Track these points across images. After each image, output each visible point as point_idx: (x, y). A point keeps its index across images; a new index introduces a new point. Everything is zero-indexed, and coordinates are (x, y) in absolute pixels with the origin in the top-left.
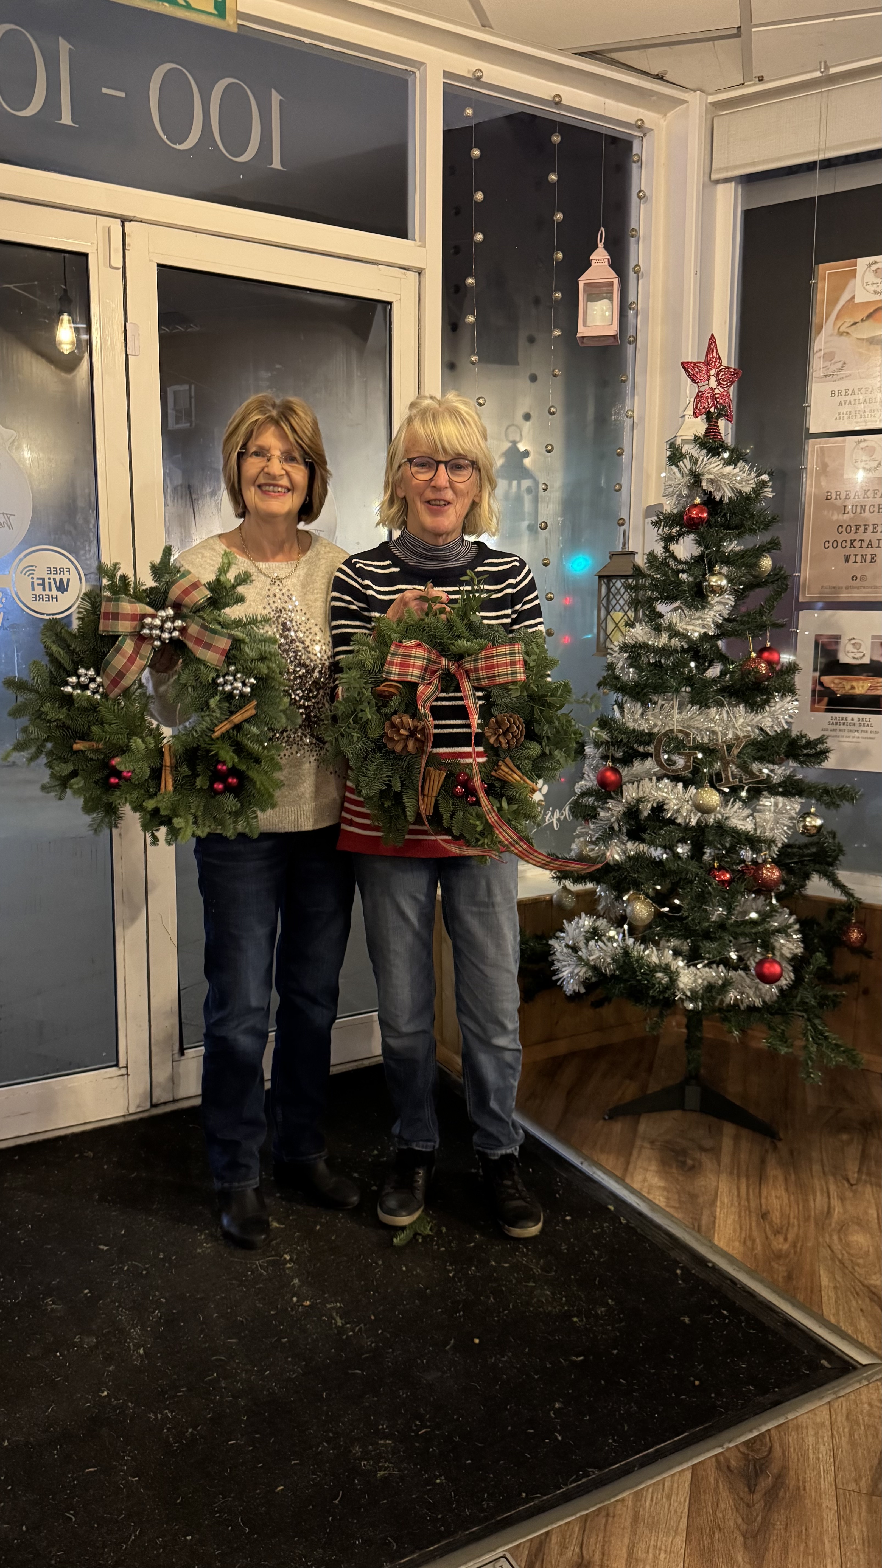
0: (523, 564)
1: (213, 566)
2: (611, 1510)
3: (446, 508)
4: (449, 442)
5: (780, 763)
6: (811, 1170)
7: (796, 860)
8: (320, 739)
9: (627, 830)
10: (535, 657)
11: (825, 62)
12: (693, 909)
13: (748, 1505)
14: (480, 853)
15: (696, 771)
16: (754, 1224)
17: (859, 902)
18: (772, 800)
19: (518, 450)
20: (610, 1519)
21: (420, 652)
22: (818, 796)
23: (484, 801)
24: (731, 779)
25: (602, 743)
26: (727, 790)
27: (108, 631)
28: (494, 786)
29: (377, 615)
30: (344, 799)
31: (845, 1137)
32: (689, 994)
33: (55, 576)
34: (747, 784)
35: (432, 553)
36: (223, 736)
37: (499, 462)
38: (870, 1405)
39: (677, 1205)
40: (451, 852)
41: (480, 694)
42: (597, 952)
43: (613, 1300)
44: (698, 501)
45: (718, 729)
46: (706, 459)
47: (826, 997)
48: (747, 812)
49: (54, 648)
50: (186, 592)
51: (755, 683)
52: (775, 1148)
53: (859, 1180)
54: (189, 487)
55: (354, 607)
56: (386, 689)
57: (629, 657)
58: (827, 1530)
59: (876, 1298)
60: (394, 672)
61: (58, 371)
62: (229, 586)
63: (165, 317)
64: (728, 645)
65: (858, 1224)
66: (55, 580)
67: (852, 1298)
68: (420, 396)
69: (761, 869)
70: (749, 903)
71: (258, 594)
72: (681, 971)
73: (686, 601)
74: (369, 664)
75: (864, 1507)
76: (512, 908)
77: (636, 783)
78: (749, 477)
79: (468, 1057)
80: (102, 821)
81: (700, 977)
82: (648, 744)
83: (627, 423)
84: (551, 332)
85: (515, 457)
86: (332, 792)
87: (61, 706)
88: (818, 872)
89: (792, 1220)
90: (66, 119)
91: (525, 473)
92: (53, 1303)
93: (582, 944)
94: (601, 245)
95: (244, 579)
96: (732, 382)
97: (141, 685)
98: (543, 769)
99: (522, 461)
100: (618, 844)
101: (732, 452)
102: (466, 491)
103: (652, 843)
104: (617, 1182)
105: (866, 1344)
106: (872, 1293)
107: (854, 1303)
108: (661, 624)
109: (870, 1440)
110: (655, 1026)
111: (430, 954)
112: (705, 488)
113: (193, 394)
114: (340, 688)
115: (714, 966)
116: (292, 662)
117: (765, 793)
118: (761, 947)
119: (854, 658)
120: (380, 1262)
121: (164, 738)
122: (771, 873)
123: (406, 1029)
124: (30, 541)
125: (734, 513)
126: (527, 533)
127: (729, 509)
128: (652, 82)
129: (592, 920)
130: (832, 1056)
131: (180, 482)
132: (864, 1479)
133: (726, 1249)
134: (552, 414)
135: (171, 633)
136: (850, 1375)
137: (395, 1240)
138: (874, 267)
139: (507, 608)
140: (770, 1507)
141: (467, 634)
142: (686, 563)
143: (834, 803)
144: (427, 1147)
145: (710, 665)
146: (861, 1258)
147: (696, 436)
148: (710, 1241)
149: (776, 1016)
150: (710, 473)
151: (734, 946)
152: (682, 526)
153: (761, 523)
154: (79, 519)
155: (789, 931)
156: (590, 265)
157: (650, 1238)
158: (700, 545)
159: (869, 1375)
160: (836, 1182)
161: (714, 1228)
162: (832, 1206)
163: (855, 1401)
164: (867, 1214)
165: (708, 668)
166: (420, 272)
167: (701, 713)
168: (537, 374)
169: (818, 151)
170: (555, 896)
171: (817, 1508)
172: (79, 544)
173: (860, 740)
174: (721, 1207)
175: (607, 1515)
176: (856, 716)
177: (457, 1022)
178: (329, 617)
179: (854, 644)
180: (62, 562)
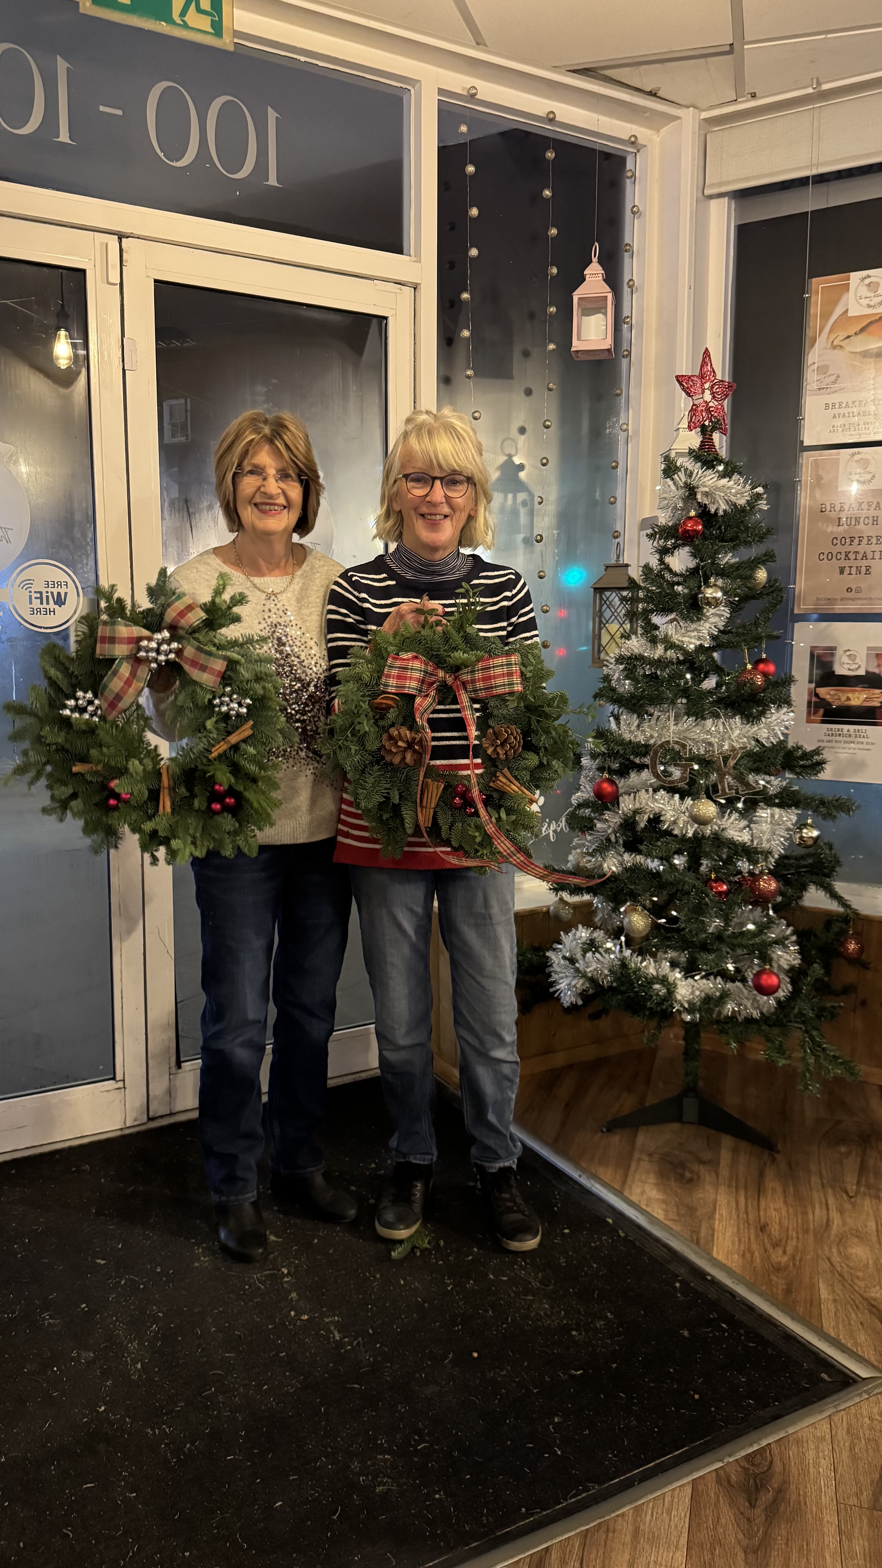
0: (518, 577)
1: (210, 584)
2: (611, 1524)
3: (442, 523)
4: (444, 458)
5: (776, 775)
6: (810, 1183)
7: (792, 871)
8: (315, 752)
9: (624, 842)
10: (532, 668)
11: (818, 79)
12: (690, 920)
13: (749, 1520)
14: (480, 864)
15: (692, 782)
16: (752, 1237)
17: (856, 913)
18: (769, 811)
19: (513, 462)
20: (611, 1535)
21: (417, 664)
22: (815, 807)
23: (482, 811)
24: (727, 790)
25: (599, 755)
26: (723, 801)
27: (105, 655)
28: (492, 796)
29: (374, 628)
30: (341, 811)
31: (843, 1149)
32: (686, 1005)
34: (743, 795)
35: (429, 568)
36: (220, 757)
38: (871, 1418)
39: (676, 1218)
40: (449, 863)
41: (477, 706)
42: (594, 964)
43: (612, 1313)
44: (693, 513)
45: (714, 740)
46: (700, 472)
47: (823, 1009)
48: (744, 823)
49: (53, 672)
50: (182, 614)
51: (750, 695)
52: (774, 1160)
53: (857, 1192)
54: (186, 501)
55: (350, 620)
56: (384, 701)
57: (625, 669)
58: (828, 1546)
59: (875, 1311)
60: (392, 684)
61: (55, 386)
62: (224, 607)
63: (161, 333)
64: (723, 657)
65: (857, 1237)
67: (852, 1311)
68: (416, 411)
69: (758, 881)
70: (746, 914)
71: (254, 609)
72: (679, 983)
73: (681, 613)
74: (366, 677)
75: (865, 1521)
76: (509, 919)
77: (632, 795)
78: (743, 490)
79: (465, 1069)
80: (100, 842)
81: (698, 989)
82: (644, 755)
83: (622, 436)
84: (546, 346)
85: (511, 470)
86: (328, 804)
87: (60, 729)
88: (815, 883)
89: (790, 1232)
90: (64, 137)
91: (520, 486)
92: (50, 1318)
93: (579, 956)
94: (595, 259)
95: (240, 600)
96: (727, 396)
97: (139, 706)
98: (540, 779)
99: (518, 475)
100: (615, 855)
101: (727, 464)
102: (462, 506)
103: (648, 855)
104: (615, 1194)
105: (866, 1357)
106: (872, 1306)
107: (853, 1315)
108: (656, 636)
109: (871, 1453)
110: (653, 1038)
111: (427, 966)
112: (700, 500)
113: (189, 408)
114: (336, 701)
115: (712, 977)
116: (288, 676)
117: (761, 804)
118: (758, 958)
119: (849, 669)
120: (378, 1276)
121: (162, 759)
122: (769, 885)
123: (402, 1042)
124: (29, 554)
125: (729, 526)
126: (522, 545)
127: (723, 521)
128: (646, 99)
129: (589, 931)
130: (830, 1067)
131: (177, 495)
132: (865, 1494)
133: (725, 1262)
134: (547, 427)
135: (167, 655)
136: (850, 1389)
137: (393, 1253)
138: (867, 281)
139: (503, 621)
140: (771, 1523)
141: (463, 646)
142: (681, 575)
143: (830, 815)
144: (424, 1160)
145: (706, 677)
146: (860, 1270)
147: (690, 449)
148: (709, 1254)
149: (774, 1028)
150: (705, 486)
151: (731, 957)
152: (677, 538)
153: (756, 535)
154: (77, 533)
155: (786, 942)
156: (584, 280)
157: (648, 1250)
158: (695, 557)
159: (870, 1388)
160: (835, 1195)
161: (713, 1241)
162: (831, 1218)
163: (856, 1415)
164: (866, 1226)
165: (704, 679)
166: (415, 287)
167: (697, 725)
168: (532, 387)
169: (811, 167)
170: (552, 908)
171: (818, 1523)
172: (76, 558)
173: (856, 751)
174: (720, 1221)
175: (608, 1530)
176: (852, 728)
177: (455, 1034)
178: (325, 630)
179: (849, 656)
180: (59, 576)
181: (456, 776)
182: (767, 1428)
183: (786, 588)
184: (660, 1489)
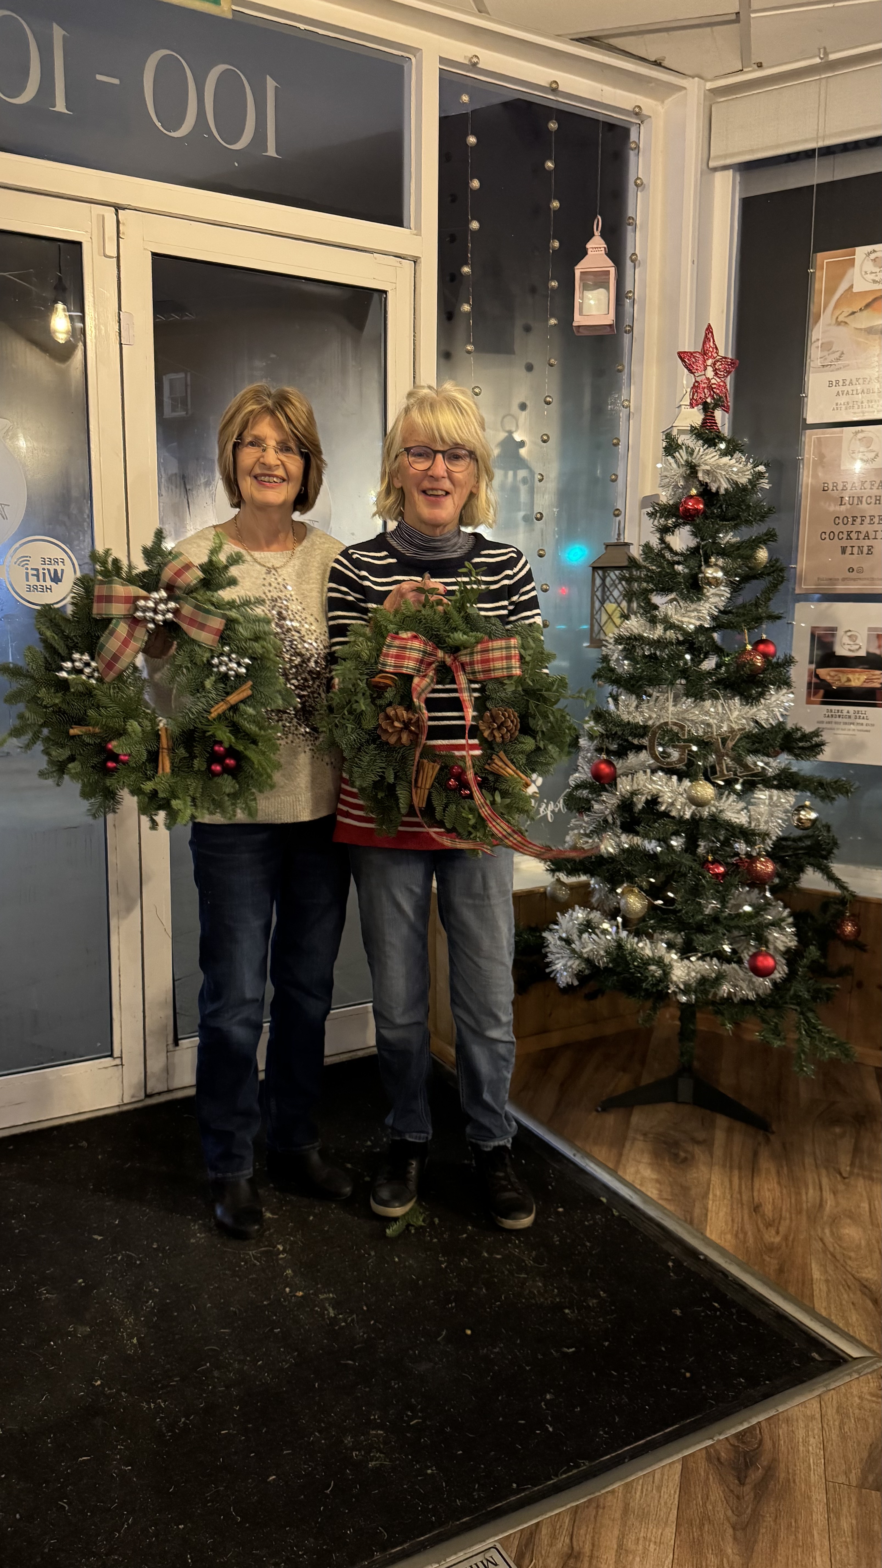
0: (520, 554)
1: (206, 549)
2: (602, 1500)
3: (443, 499)
4: (447, 431)
5: (775, 756)
6: (803, 1163)
7: (790, 853)
9: (622, 823)
10: (531, 652)
11: (825, 48)
12: (686, 902)
13: (738, 1497)
14: (473, 846)
15: (690, 764)
16: (746, 1217)
17: (853, 895)
18: (767, 793)
19: (514, 440)
20: (601, 1511)
21: (416, 644)
22: (813, 789)
23: (477, 794)
24: (725, 772)
25: (597, 736)
26: (722, 783)
27: (101, 615)
28: (487, 779)
29: (374, 606)
31: (838, 1130)
32: (682, 987)
33: (49, 567)
34: (741, 777)
35: (428, 544)
36: (219, 717)
37: (496, 452)
38: (860, 1398)
39: (670, 1198)
40: (444, 844)
41: (476, 686)
42: (590, 945)
43: (605, 1292)
44: (694, 492)
45: (713, 722)
46: (702, 450)
47: (819, 991)
48: (742, 805)
49: (48, 633)
50: (179, 573)
51: (749, 676)
52: (768, 1141)
53: (851, 1173)
54: (184, 476)
55: (350, 598)
56: (381, 680)
57: (624, 649)
58: (816, 1523)
59: (867, 1292)
60: (390, 664)
61: (52, 361)
62: (221, 566)
63: (159, 306)
64: (723, 639)
65: (851, 1217)
66: (49, 570)
67: (843, 1291)
68: (416, 386)
69: (755, 862)
70: (743, 896)
71: (254, 583)
72: (675, 964)
73: (682, 593)
74: (365, 655)
75: (854, 1500)
76: (507, 901)
77: (630, 776)
78: (745, 469)
79: (461, 1048)
80: (98, 806)
81: (694, 970)
82: (643, 736)
83: (623, 414)
84: (547, 320)
85: (511, 447)
86: (328, 783)
87: (57, 691)
88: (812, 865)
89: (783, 1212)
90: (60, 106)
91: (521, 463)
92: (47, 1293)
93: (575, 937)
94: (597, 233)
96: (729, 373)
97: (136, 669)
98: (537, 763)
99: (518, 452)
100: (613, 837)
101: (728, 442)
102: (463, 482)
103: (646, 836)
104: (611, 1175)
105: (857, 1337)
106: (865, 1288)
107: (845, 1296)
108: (656, 616)
109: (860, 1433)
110: (649, 1018)
111: (425, 946)
112: (701, 479)
113: (189, 383)
115: (708, 959)
116: (287, 651)
117: (759, 786)
118: (754, 940)
119: (850, 650)
120: (373, 1253)
122: (765, 866)
123: (399, 1020)
124: (26, 531)
125: (731, 505)
126: (523, 523)
127: (725, 500)
128: (651, 69)
129: (586, 912)
130: (825, 1049)
131: (174, 471)
132: (853, 1471)
133: (718, 1241)
134: (548, 403)
135: (164, 615)
136: (840, 1369)
137: (387, 1231)
138: (873, 256)
139: (504, 600)
140: (758, 1502)
141: (463, 626)
142: (682, 554)
143: (828, 797)
144: (420, 1139)
145: (706, 657)
146: (853, 1251)
147: (692, 426)
148: (702, 1234)
149: (770, 1010)
150: (706, 464)
151: (728, 939)
152: (677, 517)
153: (758, 513)
154: (74, 509)
155: (783, 924)
156: (586, 253)
157: (642, 1230)
158: (696, 536)
159: (860, 1368)
160: (828, 1175)
161: (706, 1220)
162: (824, 1199)
163: (845, 1395)
164: (859, 1207)
165: (703, 660)
166: (415, 261)
167: (696, 706)
168: (533, 363)
169: (816, 139)
170: (549, 889)
171: (807, 1500)
172: (73, 534)
173: (856, 733)
174: (713, 1201)
175: (598, 1506)
176: (851, 709)
177: (451, 1013)
178: (326, 609)
179: (850, 636)
180: (56, 553)
181: (453, 756)
182: (757, 1407)
183: (787, 568)
184: (650, 1466)
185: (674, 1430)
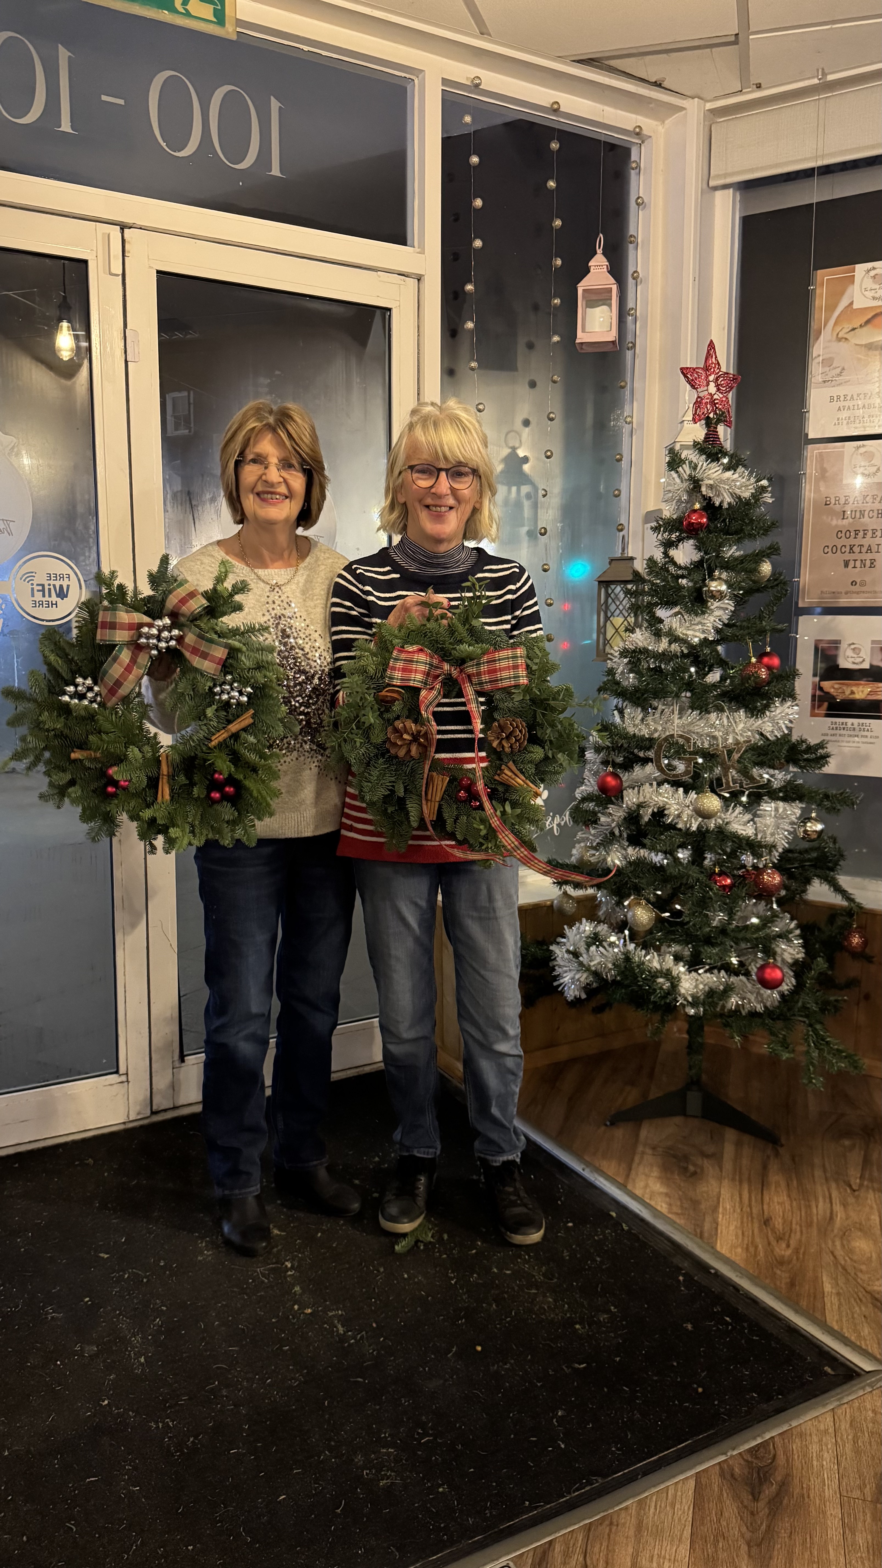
0: (522, 570)
1: (212, 573)
2: (615, 1517)
3: (447, 515)
4: (450, 450)
5: (780, 769)
6: (813, 1176)
7: (796, 865)
8: (319, 745)
9: (628, 835)
10: (538, 661)
11: (823, 69)
12: (694, 914)
13: (752, 1513)
14: (485, 857)
15: (696, 776)
16: (756, 1231)
17: (860, 907)
18: (773, 805)
19: (518, 456)
20: (614, 1528)
21: (422, 657)
22: (818, 802)
23: (487, 805)
24: (731, 784)
25: (603, 748)
26: (727, 795)
27: (106, 641)
28: (497, 790)
29: (379, 621)
30: (344, 805)
31: (847, 1143)
32: (690, 999)
33: (55, 582)
34: (747, 789)
35: (432, 560)
36: (220, 745)
37: (499, 468)
38: (874, 1411)
39: (680, 1211)
40: (454, 856)
41: (482, 699)
42: (598, 957)
43: (615, 1307)
44: (697, 506)
45: (718, 734)
46: (705, 464)
47: (828, 1002)
48: (748, 817)
49: (52, 658)
50: (183, 601)
51: (754, 688)
52: (777, 1154)
53: (861, 1185)
54: (189, 493)
55: (354, 613)
56: (389, 694)
57: (629, 662)
58: (832, 1538)
60: (397, 677)
61: (57, 377)
62: (226, 594)
63: (166, 324)
64: (727, 651)
65: (860, 1230)
66: (54, 586)
67: (855, 1305)
68: (420, 402)
69: (762, 875)
70: (749, 908)
71: (258, 601)
72: (683, 976)
73: (686, 607)
74: (371, 670)
75: (868, 1515)
76: (513, 913)
77: (636, 788)
78: (748, 483)
79: (469, 1062)
80: (100, 829)
81: (702, 983)
82: (649, 749)
83: (626, 429)
84: (550, 338)
85: (515, 463)
86: (333, 797)
87: (59, 715)
88: (818, 877)
89: (794, 1226)
90: (66, 126)
91: (524, 479)
92: (53, 1312)
93: (583, 950)
94: (599, 251)
95: (241, 588)
96: (731, 388)
97: (139, 694)
98: (545, 772)
99: (521, 467)
100: (619, 849)
101: (731, 457)
102: (467, 498)
103: (652, 849)
104: (618, 1188)
105: (870, 1351)
106: (876, 1301)
107: (857, 1309)
108: (661, 630)
109: (874, 1446)
110: (657, 1032)
111: (431, 959)
112: (704, 493)
113: (192, 401)
114: (341, 693)
115: (716, 971)
116: (292, 669)
117: (766, 798)
118: (762, 952)
119: (854, 663)
120: (382, 1270)
121: (162, 746)
122: (773, 878)
123: (406, 1035)
124: (31, 547)
125: (734, 518)
126: (527, 538)
127: (728, 514)
128: (649, 89)
129: (593, 925)
130: (834, 1061)
131: (180, 488)
132: (868, 1486)
133: (728, 1255)
134: (552, 419)
135: (167, 642)
136: (854, 1382)
137: (396, 1247)
138: (872, 273)
139: (507, 614)
140: (774, 1515)
141: (468, 639)
142: (686, 568)
144: (428, 1154)
145: (710, 670)
146: (864, 1263)
147: (695, 442)
148: (712, 1248)
149: (778, 1022)
150: (710, 479)
151: (735, 951)
152: (681, 531)
153: (761, 528)
154: (79, 525)
155: (790, 936)
156: (589, 271)
157: (652, 1244)
158: (700, 550)
159: (873, 1382)
160: (838, 1188)
161: (716, 1234)
162: (835, 1212)
163: (858, 1408)
164: (870, 1220)
165: (708, 673)
166: (419, 279)
167: (701, 719)
168: (536, 380)
169: (816, 158)
170: (556, 902)
171: (821, 1516)
172: (78, 550)
173: (860, 745)
174: (723, 1214)
175: (611, 1524)
176: (856, 721)
177: (458, 1027)
178: (329, 623)
179: (853, 649)
180: (61, 568)
182: (770, 1421)
183: (791, 581)
184: (663, 1482)
185: (686, 1446)
